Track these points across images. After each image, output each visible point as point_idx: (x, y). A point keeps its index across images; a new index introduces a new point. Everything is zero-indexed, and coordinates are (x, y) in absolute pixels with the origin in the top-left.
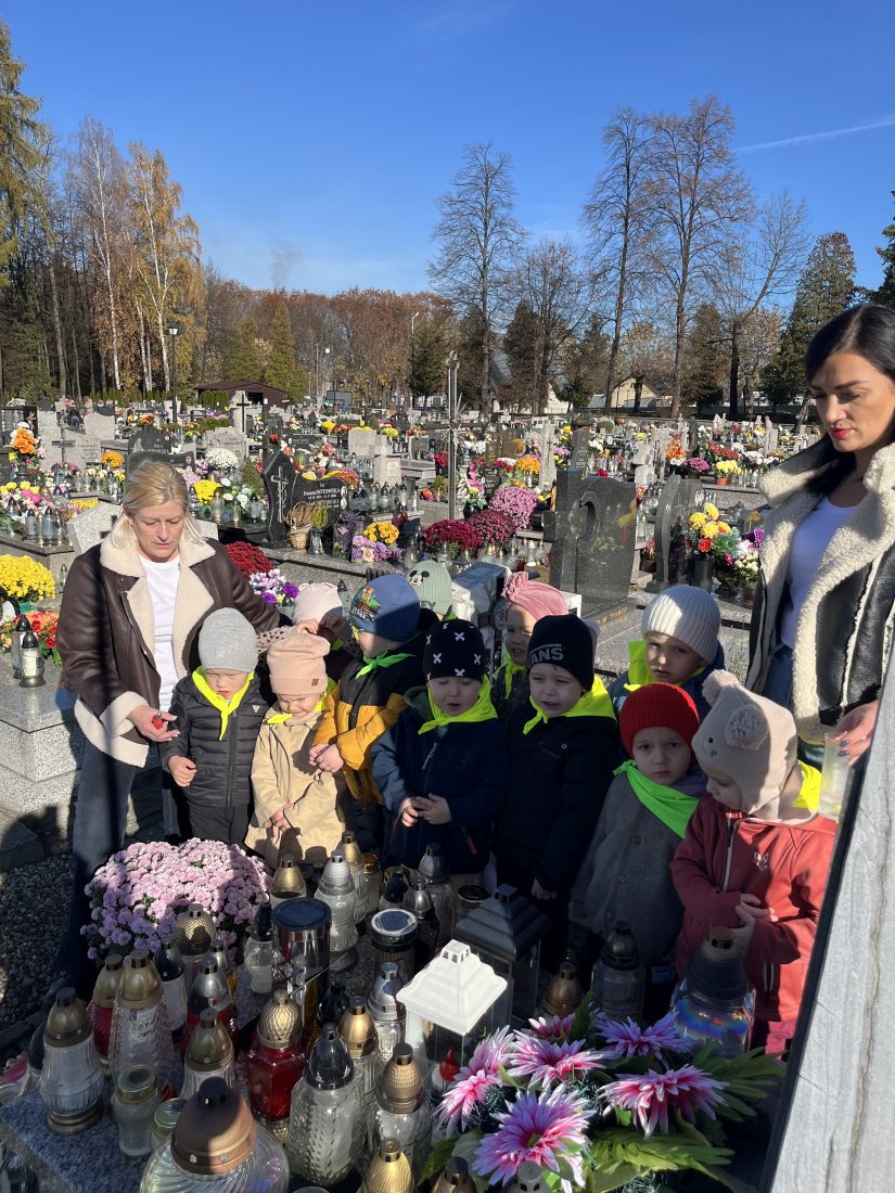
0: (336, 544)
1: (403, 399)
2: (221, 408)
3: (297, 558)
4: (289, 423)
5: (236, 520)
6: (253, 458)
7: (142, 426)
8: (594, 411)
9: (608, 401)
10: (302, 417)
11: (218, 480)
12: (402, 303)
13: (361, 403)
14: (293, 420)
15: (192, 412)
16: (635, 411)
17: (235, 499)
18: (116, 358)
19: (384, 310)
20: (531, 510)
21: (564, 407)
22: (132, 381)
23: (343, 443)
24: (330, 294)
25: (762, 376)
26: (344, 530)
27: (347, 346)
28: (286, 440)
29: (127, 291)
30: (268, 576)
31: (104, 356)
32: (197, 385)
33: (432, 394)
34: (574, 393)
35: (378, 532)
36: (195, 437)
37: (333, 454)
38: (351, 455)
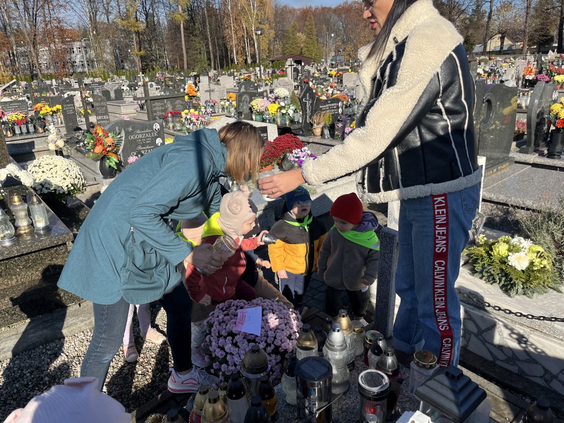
0: (336, 133)
3: (317, 141)
4: (314, 74)
6: (296, 92)
7: (245, 80)
8: (477, 54)
9: (485, 48)
10: (320, 70)
11: (279, 103)
13: (349, 61)
14: (316, 72)
15: (268, 72)
16: (500, 52)
17: (287, 112)
18: (234, 49)
22: (241, 59)
23: (341, 81)
24: (333, 7)
26: (340, 125)
27: (342, 32)
28: (312, 81)
29: (238, 15)
30: (301, 151)
31: (229, 49)
32: (271, 59)
36: (269, 84)
37: (335, 87)
38: (344, 86)
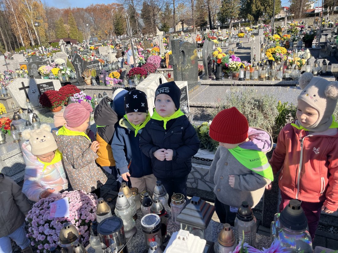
0: (100, 81)
1: (113, 37)
2: (58, 47)
3: (89, 88)
5: (67, 79)
6: (70, 60)
7: (32, 56)
8: (171, 33)
9: (175, 29)
10: (84, 47)
11: (59, 68)
12: (108, 7)
13: (101, 41)
14: (81, 48)
15: (48, 50)
17: (65, 73)
18: (21, 37)
19: (103, 10)
20: (160, 62)
21: (162, 33)
22: (27, 43)
23: (98, 52)
24: (85, 8)
25: (217, 15)
26: (102, 76)
27: (93, 23)
28: (79, 53)
30: (80, 94)
31: (17, 37)
32: (49, 42)
33: (122, 35)
34: (164, 28)
35: (113, 75)
36: (50, 57)
37: (95, 56)
38: (100, 55)
